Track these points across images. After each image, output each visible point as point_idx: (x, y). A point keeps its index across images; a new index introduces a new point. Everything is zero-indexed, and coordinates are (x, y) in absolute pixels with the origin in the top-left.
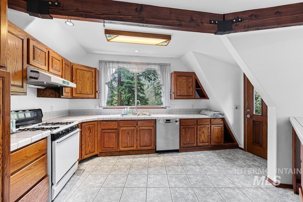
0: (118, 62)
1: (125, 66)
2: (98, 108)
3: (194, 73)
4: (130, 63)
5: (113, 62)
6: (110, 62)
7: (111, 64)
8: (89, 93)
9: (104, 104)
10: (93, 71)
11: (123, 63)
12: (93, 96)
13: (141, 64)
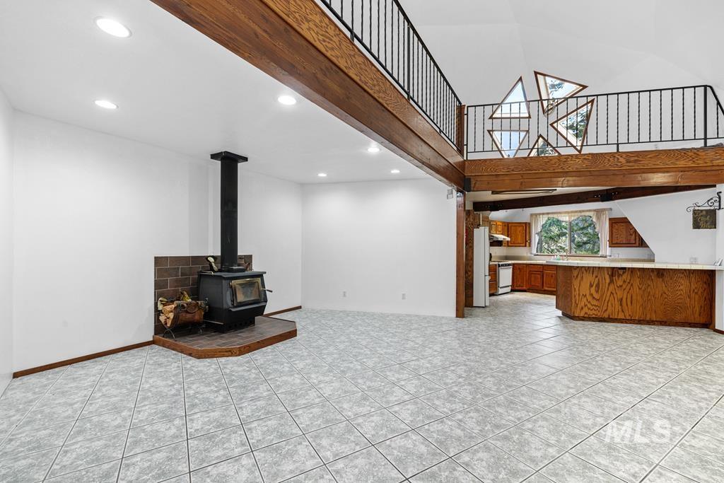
0: (548, 214)
1: (555, 216)
2: (529, 255)
3: (626, 218)
4: (560, 213)
5: (543, 214)
6: (540, 214)
7: (541, 216)
8: (520, 242)
9: (534, 251)
10: (524, 225)
11: (553, 213)
12: (524, 245)
13: (572, 212)
